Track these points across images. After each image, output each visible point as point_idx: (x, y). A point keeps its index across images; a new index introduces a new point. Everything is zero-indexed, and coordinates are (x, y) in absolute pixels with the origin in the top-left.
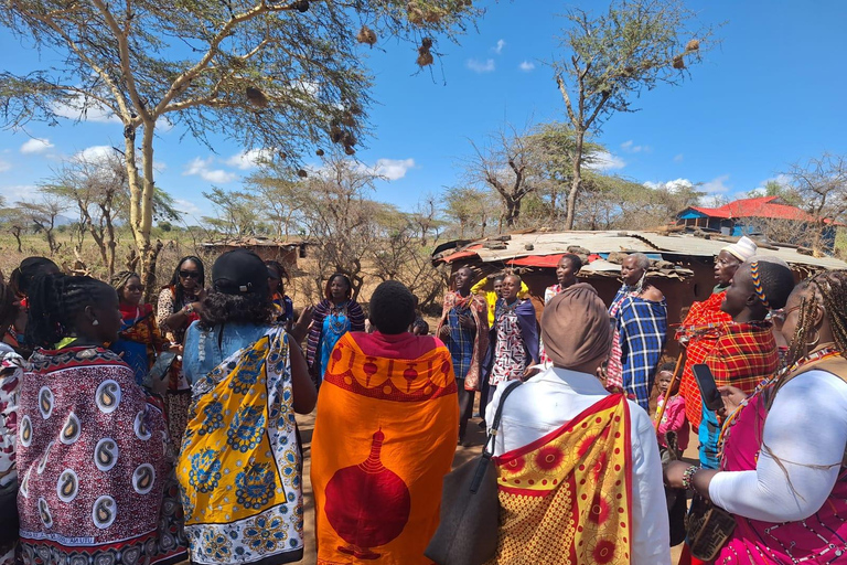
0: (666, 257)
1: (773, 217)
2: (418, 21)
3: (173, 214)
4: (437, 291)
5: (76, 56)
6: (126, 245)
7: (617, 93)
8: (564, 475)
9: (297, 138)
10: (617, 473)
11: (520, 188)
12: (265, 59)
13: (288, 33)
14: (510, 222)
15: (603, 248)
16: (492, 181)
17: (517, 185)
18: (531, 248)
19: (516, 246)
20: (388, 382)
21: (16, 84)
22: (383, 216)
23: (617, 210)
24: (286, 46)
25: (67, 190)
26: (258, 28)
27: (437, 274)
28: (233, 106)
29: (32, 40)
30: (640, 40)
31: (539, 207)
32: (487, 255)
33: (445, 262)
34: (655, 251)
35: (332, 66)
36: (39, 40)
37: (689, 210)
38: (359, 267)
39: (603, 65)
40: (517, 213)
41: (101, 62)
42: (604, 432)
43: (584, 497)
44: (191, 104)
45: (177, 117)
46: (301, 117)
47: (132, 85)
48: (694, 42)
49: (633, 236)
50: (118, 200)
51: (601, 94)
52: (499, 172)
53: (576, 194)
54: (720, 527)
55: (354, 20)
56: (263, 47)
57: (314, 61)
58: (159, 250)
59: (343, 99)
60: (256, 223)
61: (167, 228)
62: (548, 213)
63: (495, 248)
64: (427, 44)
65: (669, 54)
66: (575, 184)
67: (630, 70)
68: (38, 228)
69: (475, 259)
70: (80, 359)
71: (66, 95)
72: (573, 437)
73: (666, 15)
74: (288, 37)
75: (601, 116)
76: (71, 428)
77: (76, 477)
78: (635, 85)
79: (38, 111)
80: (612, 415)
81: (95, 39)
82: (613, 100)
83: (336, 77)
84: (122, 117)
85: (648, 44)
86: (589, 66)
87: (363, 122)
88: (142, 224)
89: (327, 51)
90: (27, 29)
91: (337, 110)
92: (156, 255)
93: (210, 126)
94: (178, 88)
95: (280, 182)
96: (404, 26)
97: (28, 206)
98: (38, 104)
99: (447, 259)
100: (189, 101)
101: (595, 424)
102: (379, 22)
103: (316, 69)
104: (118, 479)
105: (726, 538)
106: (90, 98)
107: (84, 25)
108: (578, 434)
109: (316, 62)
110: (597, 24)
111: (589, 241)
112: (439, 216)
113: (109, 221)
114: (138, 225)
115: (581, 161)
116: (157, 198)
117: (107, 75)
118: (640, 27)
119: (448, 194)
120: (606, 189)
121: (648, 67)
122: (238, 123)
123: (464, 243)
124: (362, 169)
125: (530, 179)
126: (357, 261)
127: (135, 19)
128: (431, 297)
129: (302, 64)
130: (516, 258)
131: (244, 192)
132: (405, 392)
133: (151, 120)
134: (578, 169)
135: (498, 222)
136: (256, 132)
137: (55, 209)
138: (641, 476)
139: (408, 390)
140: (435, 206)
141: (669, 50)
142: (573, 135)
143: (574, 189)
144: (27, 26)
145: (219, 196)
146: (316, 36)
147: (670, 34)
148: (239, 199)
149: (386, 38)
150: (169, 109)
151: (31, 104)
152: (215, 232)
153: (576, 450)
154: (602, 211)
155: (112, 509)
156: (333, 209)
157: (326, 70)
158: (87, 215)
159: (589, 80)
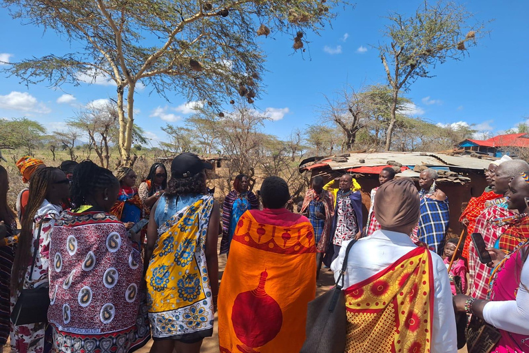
0: (452, 169)
1: (523, 146)
2: (295, 21)
3: (143, 140)
4: (301, 189)
5: (91, 45)
6: (115, 158)
7: (420, 66)
8: (390, 299)
9: (218, 93)
10: (425, 297)
11: (355, 126)
12: (201, 46)
13: (215, 30)
14: (349, 147)
15: (411, 162)
16: (338, 121)
17: (354, 124)
18: (363, 162)
19: (354, 160)
20: (272, 241)
21: (57, 62)
22: (268, 142)
23: (418, 141)
24: (214, 38)
25: (82, 125)
26: (197, 27)
27: (301, 178)
28: (181, 74)
29: (66, 35)
30: (436, 32)
31: (368, 138)
32: (335, 166)
33: (307, 170)
34: (445, 165)
35: (241, 50)
36: (70, 36)
37: (466, 141)
38: (253, 173)
39: (412, 48)
40: (353, 141)
41: (106, 48)
42: (416, 271)
43: (403, 313)
44: (156, 73)
45: (148, 81)
46: (222, 80)
47: (123, 61)
48: (471, 33)
49: (430, 156)
50: (112, 130)
51: (409, 66)
52: (343, 115)
53: (392, 130)
54: (490, 338)
55: (256, 22)
56: (200, 38)
57: (230, 47)
58: (135, 160)
59: (247, 70)
60: (191, 146)
61: (139, 148)
62: (374, 142)
63: (340, 161)
64: (300, 35)
65: (455, 40)
66: (392, 123)
67: (429, 51)
68: (65, 147)
69: (327, 168)
70: (96, 219)
71: (85, 68)
72: (395, 274)
73: (453, 16)
74: (215, 32)
75: (410, 80)
76: (90, 261)
77: (91, 291)
78: (432, 61)
79: (69, 78)
80: (420, 260)
81: (102, 35)
82: (417, 70)
83: (243, 56)
84: (116, 81)
85: (441, 35)
86: (402, 49)
87: (259, 84)
88: (125, 144)
89: (238, 40)
90: (64, 29)
91: (244, 76)
92: (133, 163)
93: (167, 86)
94: (150, 63)
95: (207, 121)
96: (286, 24)
97: (60, 134)
98: (69, 73)
99: (309, 168)
100: (155, 71)
101: (410, 265)
102: (270, 21)
103: (231, 52)
104: (117, 293)
105: (493, 344)
106: (98, 70)
107: (97, 27)
108: (398, 272)
109: (232, 47)
110: (408, 23)
111: (401, 158)
112: (303, 143)
113: (106, 143)
114: (123, 145)
115: (395, 109)
116: (134, 130)
117: (108, 56)
118: (436, 24)
119: (309, 129)
120: (412, 127)
121: (441, 49)
122: (184, 84)
123: (319, 159)
124: (256, 114)
125: (362, 120)
126: (252, 169)
127: (125, 22)
128: (297, 193)
129: (223, 49)
130: (354, 168)
131: (185, 127)
132: (282, 247)
133: (133, 82)
134: (394, 114)
135: (340, 148)
136: (194, 90)
137: (75, 136)
138: (440, 299)
139: (284, 246)
140: (301, 136)
141: (455, 37)
142: (391, 92)
143: (391, 126)
144: (64, 27)
145: (170, 129)
146: (232, 31)
147: (456, 28)
148: (182, 131)
149: (275, 32)
150: (144, 76)
151: (65, 73)
152: (167, 151)
153: (397, 282)
154: (409, 141)
155: (113, 312)
156: (238, 138)
157: (238, 52)
158: (93, 140)
159: (402, 57)
